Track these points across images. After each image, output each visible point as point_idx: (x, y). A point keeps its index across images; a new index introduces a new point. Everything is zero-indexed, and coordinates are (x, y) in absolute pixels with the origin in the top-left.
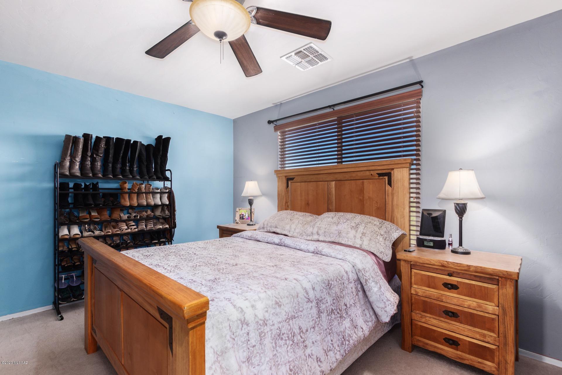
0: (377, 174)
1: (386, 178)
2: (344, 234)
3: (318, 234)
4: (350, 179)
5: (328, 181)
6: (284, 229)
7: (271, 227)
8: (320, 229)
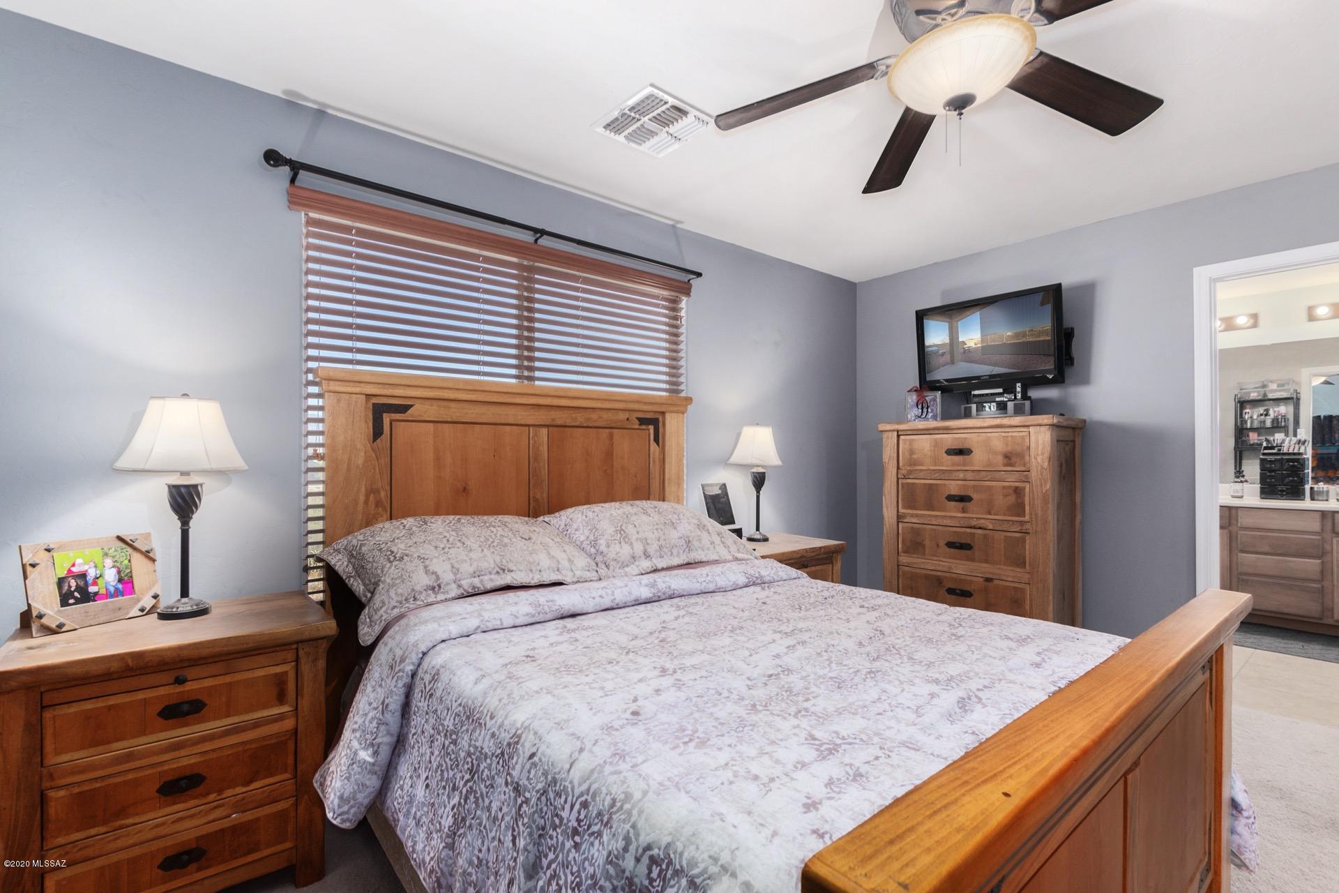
0: (638, 418)
1: (651, 428)
2: (696, 543)
3: (647, 556)
4: (585, 425)
5: (529, 426)
6: (539, 568)
7: (477, 574)
8: (648, 544)
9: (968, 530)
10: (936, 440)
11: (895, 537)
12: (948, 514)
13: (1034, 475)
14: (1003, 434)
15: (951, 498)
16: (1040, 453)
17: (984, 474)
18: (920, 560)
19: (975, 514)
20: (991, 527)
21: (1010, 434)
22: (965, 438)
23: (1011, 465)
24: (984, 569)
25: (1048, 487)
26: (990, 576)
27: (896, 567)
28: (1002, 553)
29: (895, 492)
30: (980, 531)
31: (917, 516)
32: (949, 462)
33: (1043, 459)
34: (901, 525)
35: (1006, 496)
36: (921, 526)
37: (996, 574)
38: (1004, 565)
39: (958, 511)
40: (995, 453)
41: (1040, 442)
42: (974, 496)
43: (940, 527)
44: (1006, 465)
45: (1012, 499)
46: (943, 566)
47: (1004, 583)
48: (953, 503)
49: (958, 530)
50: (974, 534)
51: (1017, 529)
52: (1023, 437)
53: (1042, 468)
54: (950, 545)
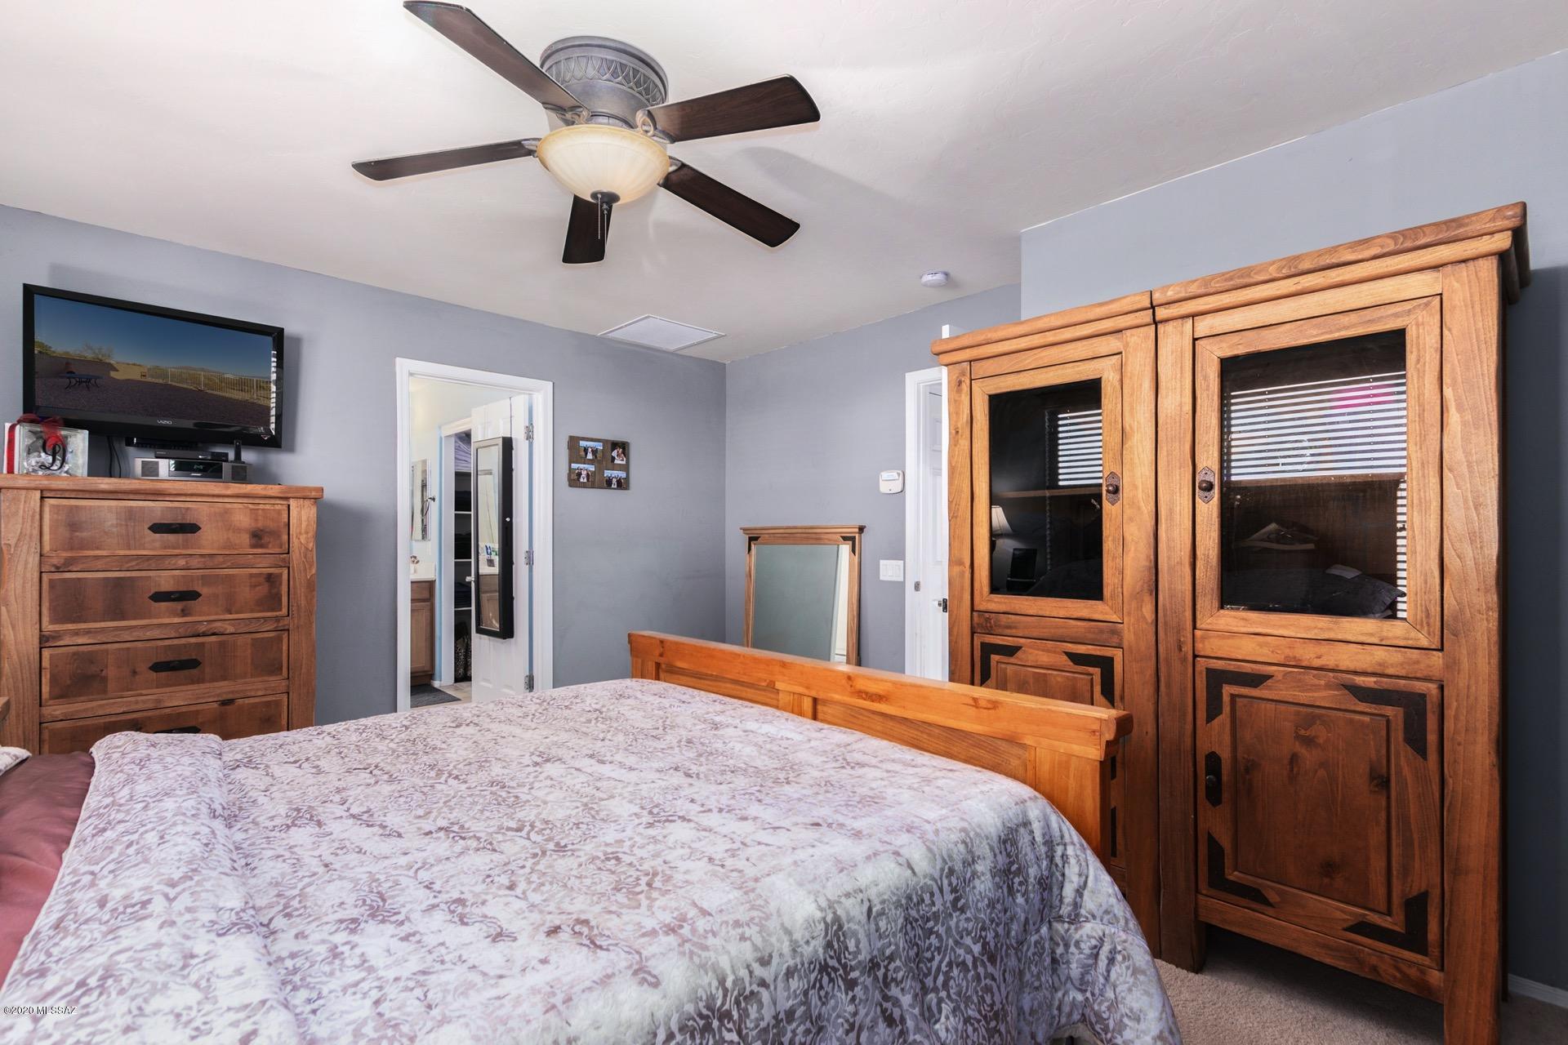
9: (193, 640)
10: (130, 510)
11: (36, 678)
12: (155, 621)
13: (296, 556)
14: (251, 506)
15: (159, 597)
16: (303, 531)
17: (221, 559)
18: (94, 704)
19: (204, 615)
20: (231, 629)
21: (261, 507)
22: (188, 509)
23: (262, 546)
24: (223, 688)
25: (314, 571)
26: (230, 696)
27: (36, 728)
28: (249, 661)
29: (36, 596)
30: (213, 639)
31: (88, 632)
32: (156, 544)
33: (307, 538)
34: (46, 653)
35: (253, 586)
36: (98, 647)
37: (237, 692)
38: (252, 676)
39: (178, 615)
40: (238, 530)
41: (304, 518)
42: (204, 591)
43: (139, 644)
44: (254, 546)
45: (263, 590)
46: (144, 702)
47: (252, 700)
48: (163, 605)
49: (176, 642)
50: (203, 644)
51: (271, 628)
52: (279, 512)
53: (307, 549)
54: (157, 667)
